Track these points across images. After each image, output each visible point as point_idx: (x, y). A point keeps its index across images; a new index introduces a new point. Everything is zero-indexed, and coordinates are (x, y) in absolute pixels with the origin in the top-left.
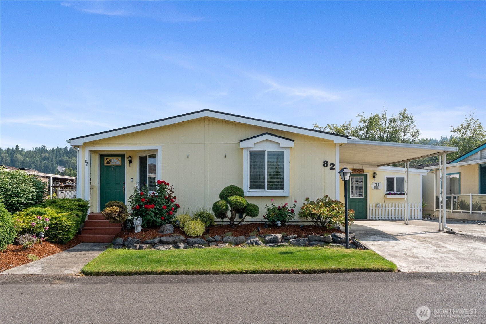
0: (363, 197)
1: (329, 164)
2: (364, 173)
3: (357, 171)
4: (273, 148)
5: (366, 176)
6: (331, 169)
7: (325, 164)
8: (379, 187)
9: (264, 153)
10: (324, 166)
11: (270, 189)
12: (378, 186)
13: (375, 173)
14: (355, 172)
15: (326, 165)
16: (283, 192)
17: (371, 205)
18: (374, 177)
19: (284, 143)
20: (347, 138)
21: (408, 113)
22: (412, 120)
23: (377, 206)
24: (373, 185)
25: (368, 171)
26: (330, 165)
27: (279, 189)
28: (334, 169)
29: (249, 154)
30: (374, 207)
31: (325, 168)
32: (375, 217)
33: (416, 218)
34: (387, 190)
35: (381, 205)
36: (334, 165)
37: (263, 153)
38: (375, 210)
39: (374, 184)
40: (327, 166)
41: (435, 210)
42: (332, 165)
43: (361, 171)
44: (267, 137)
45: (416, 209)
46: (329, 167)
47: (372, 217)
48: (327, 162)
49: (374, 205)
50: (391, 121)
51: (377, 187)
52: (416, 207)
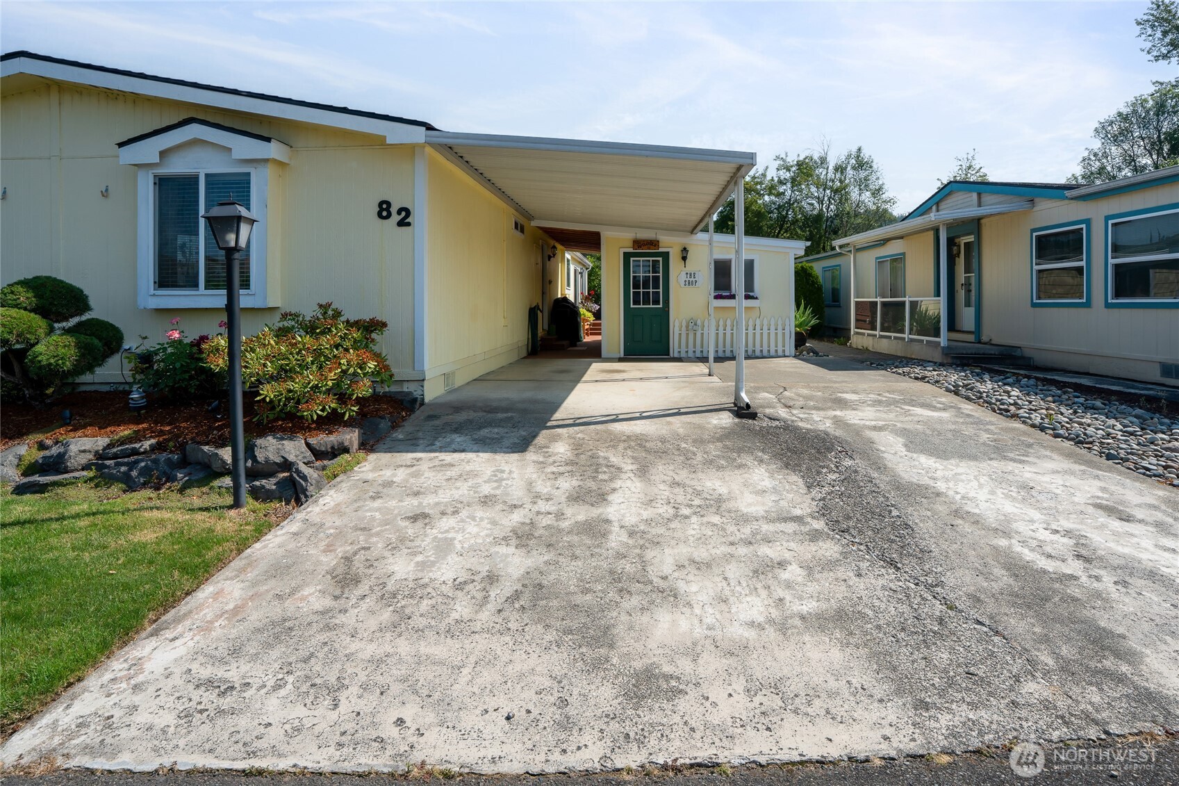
0: (661, 306)
1: (394, 210)
2: (661, 250)
3: (644, 245)
4: (220, 166)
5: (666, 256)
6: (402, 223)
7: (384, 210)
8: (696, 282)
9: (194, 179)
10: (380, 215)
11: (213, 285)
12: (692, 279)
13: (685, 249)
14: (639, 247)
15: (385, 214)
16: (248, 294)
17: (677, 324)
18: (684, 258)
19: (244, 147)
20: (424, 128)
21: (866, 154)
22: (871, 167)
23: (692, 325)
24: (683, 277)
25: (670, 243)
26: (399, 212)
27: (219, 285)
28: (409, 224)
29: (155, 184)
30: (684, 328)
31: (381, 221)
32: (687, 352)
33: (780, 353)
34: (716, 289)
35: (699, 322)
36: (408, 212)
37: (192, 180)
38: (687, 334)
39: (683, 274)
40: (389, 216)
41: (852, 333)
42: (403, 214)
43: (654, 243)
44: (194, 131)
45: (780, 332)
46: (396, 218)
47: (679, 352)
48: (389, 204)
49: (684, 324)
50: (836, 169)
51: (691, 281)
52: (780, 328)
